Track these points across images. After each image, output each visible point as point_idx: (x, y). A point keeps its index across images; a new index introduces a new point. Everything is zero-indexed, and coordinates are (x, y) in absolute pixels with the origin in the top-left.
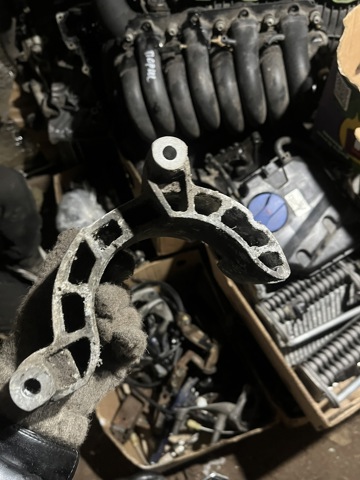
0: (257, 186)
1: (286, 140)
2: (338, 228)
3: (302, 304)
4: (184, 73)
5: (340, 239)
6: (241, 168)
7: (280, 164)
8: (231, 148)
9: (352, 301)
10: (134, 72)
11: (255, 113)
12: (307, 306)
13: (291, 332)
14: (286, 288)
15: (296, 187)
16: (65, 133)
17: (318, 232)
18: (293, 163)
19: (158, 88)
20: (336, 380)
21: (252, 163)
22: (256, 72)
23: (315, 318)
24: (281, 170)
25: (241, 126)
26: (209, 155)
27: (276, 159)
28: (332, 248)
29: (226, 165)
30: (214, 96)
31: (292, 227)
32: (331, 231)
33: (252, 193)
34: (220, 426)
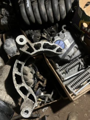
0: (57, 38)
1: (65, 26)
2: (78, 50)
3: (68, 70)
4: (37, 6)
5: (78, 53)
6: (53, 33)
7: (63, 32)
8: (50, 28)
9: (80, 69)
10: (23, 5)
11: (57, 18)
12: (69, 70)
13: (65, 77)
14: (64, 65)
15: (67, 39)
16: (5, 22)
17: (72, 51)
18: (66, 32)
19: (30, 10)
20: (75, 89)
21: (56, 32)
22: (57, 6)
23: (71, 73)
24: (63, 34)
25: (53, 22)
26: (44, 29)
27: (62, 31)
28: (76, 55)
29: (49, 32)
30: (46, 12)
31: (66, 49)
32: (76, 51)
33: (55, 40)
34: (47, 100)
